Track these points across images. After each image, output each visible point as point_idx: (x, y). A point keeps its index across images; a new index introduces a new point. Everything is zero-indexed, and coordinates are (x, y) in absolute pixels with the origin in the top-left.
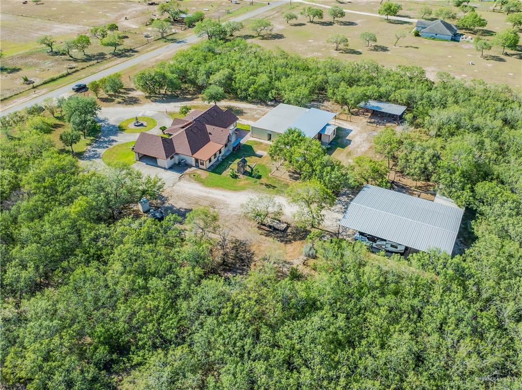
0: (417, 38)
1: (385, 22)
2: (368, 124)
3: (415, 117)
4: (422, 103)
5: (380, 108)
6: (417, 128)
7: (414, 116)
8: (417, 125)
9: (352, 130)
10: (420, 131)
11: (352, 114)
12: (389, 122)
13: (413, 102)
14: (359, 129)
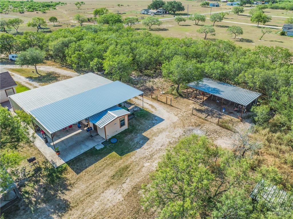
0: (282, 36)
1: (256, 28)
2: (195, 112)
3: (272, 112)
4: (287, 90)
5: (218, 91)
6: (275, 132)
7: (271, 109)
8: (275, 125)
9: (163, 120)
10: (279, 138)
11: (181, 95)
12: (230, 113)
13: (272, 87)
14: (175, 119)
